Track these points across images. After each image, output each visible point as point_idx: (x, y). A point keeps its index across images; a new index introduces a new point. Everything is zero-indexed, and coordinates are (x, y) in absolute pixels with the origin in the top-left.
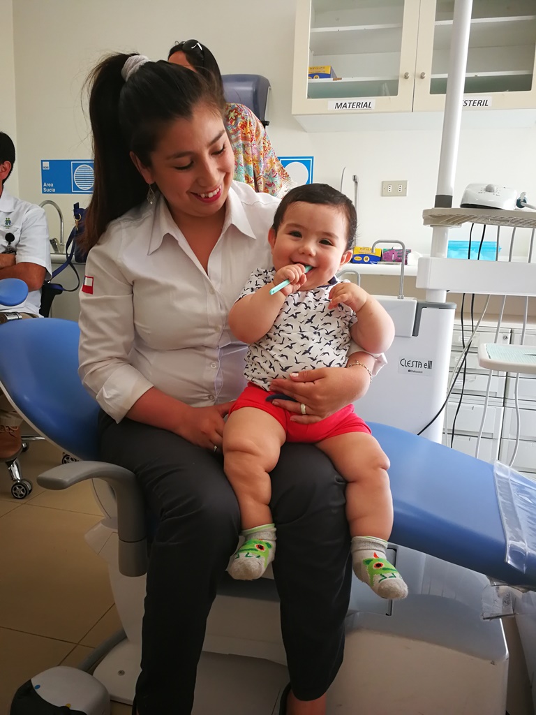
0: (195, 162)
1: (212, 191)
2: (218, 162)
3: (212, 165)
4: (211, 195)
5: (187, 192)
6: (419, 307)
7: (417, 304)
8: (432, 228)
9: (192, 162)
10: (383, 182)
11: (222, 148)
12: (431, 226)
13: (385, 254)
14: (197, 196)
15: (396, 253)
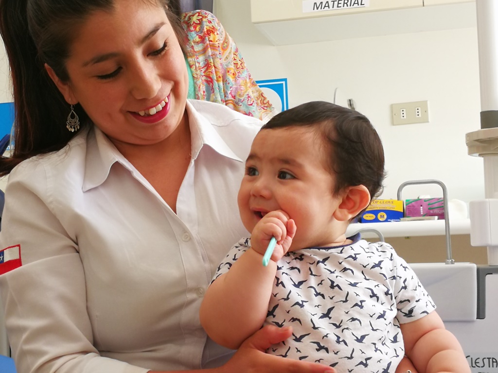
0: (124, 67)
1: (155, 106)
2: (158, 66)
3: (148, 70)
4: (153, 111)
5: (121, 111)
6: (481, 275)
7: (478, 270)
8: (482, 159)
9: (120, 68)
10: (392, 106)
11: (161, 45)
12: (480, 155)
13: (408, 207)
14: (135, 114)
15: (425, 204)
